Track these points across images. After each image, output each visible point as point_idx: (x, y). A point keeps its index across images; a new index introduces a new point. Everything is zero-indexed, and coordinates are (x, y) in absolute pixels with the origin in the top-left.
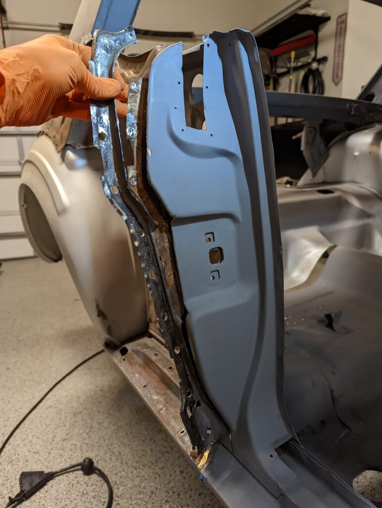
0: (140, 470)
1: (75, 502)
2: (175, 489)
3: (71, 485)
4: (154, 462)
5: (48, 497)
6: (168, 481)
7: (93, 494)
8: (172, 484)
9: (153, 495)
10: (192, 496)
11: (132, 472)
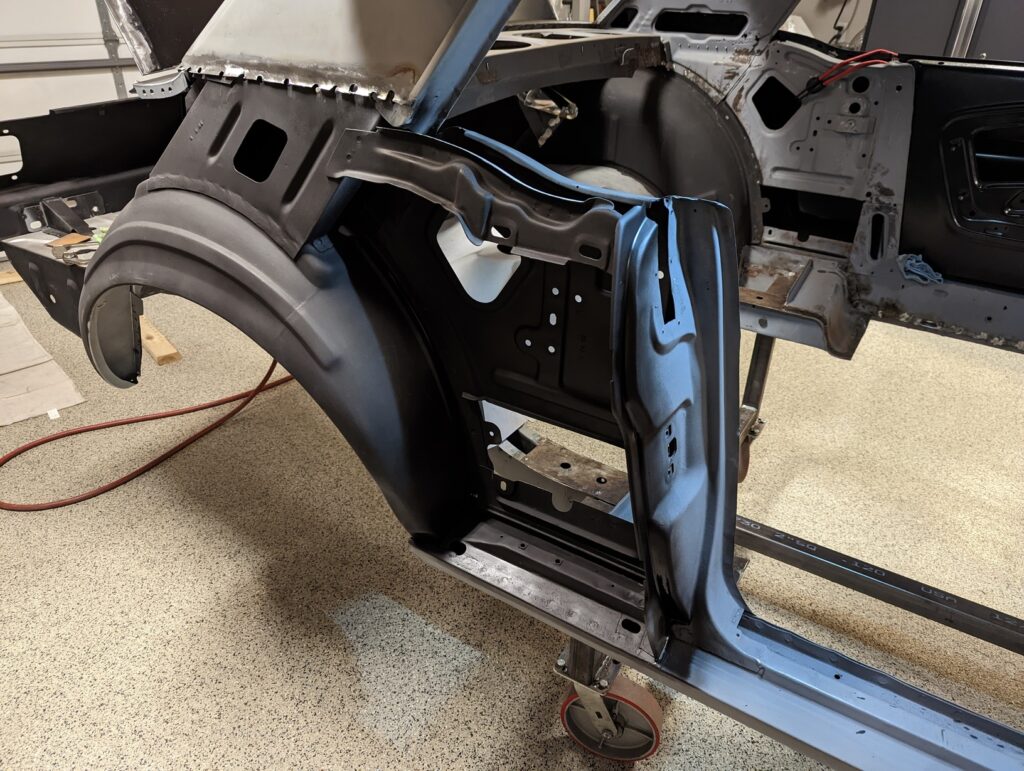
0: (375, 601)
1: (304, 660)
2: (432, 608)
3: (285, 644)
4: (389, 586)
5: (261, 665)
6: (417, 603)
7: (324, 644)
8: (425, 605)
9: (406, 623)
10: (457, 609)
11: (364, 605)
